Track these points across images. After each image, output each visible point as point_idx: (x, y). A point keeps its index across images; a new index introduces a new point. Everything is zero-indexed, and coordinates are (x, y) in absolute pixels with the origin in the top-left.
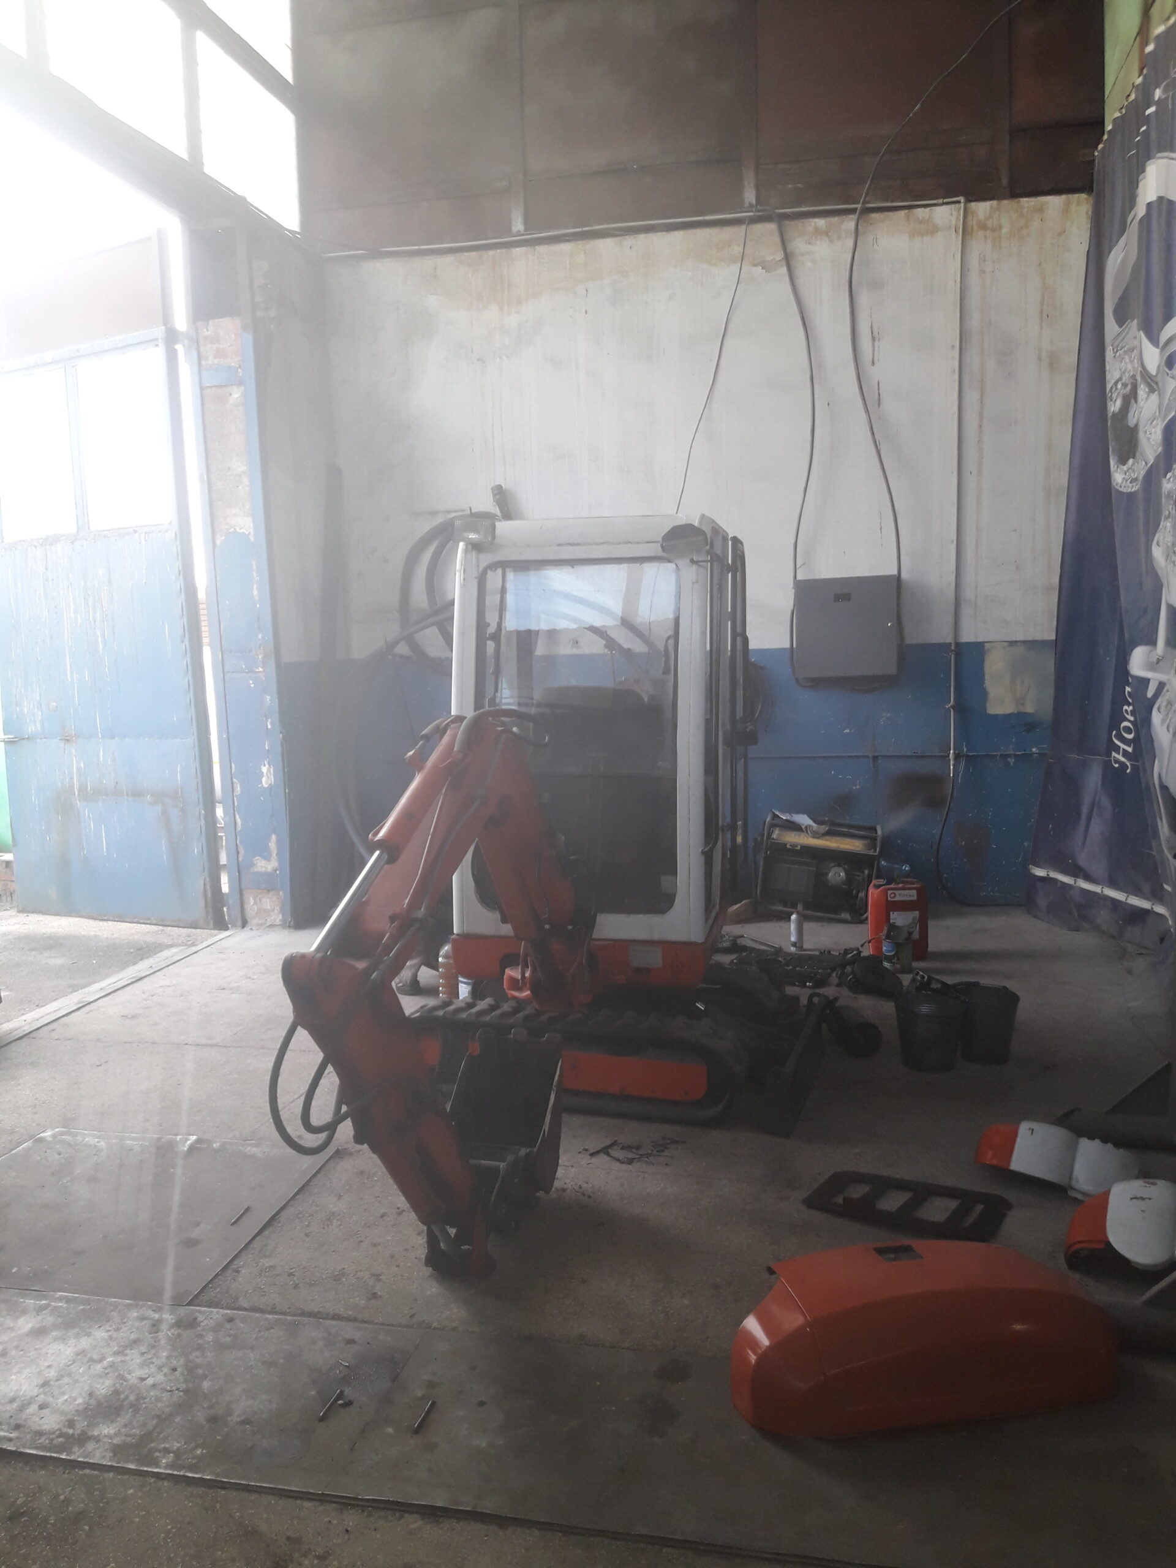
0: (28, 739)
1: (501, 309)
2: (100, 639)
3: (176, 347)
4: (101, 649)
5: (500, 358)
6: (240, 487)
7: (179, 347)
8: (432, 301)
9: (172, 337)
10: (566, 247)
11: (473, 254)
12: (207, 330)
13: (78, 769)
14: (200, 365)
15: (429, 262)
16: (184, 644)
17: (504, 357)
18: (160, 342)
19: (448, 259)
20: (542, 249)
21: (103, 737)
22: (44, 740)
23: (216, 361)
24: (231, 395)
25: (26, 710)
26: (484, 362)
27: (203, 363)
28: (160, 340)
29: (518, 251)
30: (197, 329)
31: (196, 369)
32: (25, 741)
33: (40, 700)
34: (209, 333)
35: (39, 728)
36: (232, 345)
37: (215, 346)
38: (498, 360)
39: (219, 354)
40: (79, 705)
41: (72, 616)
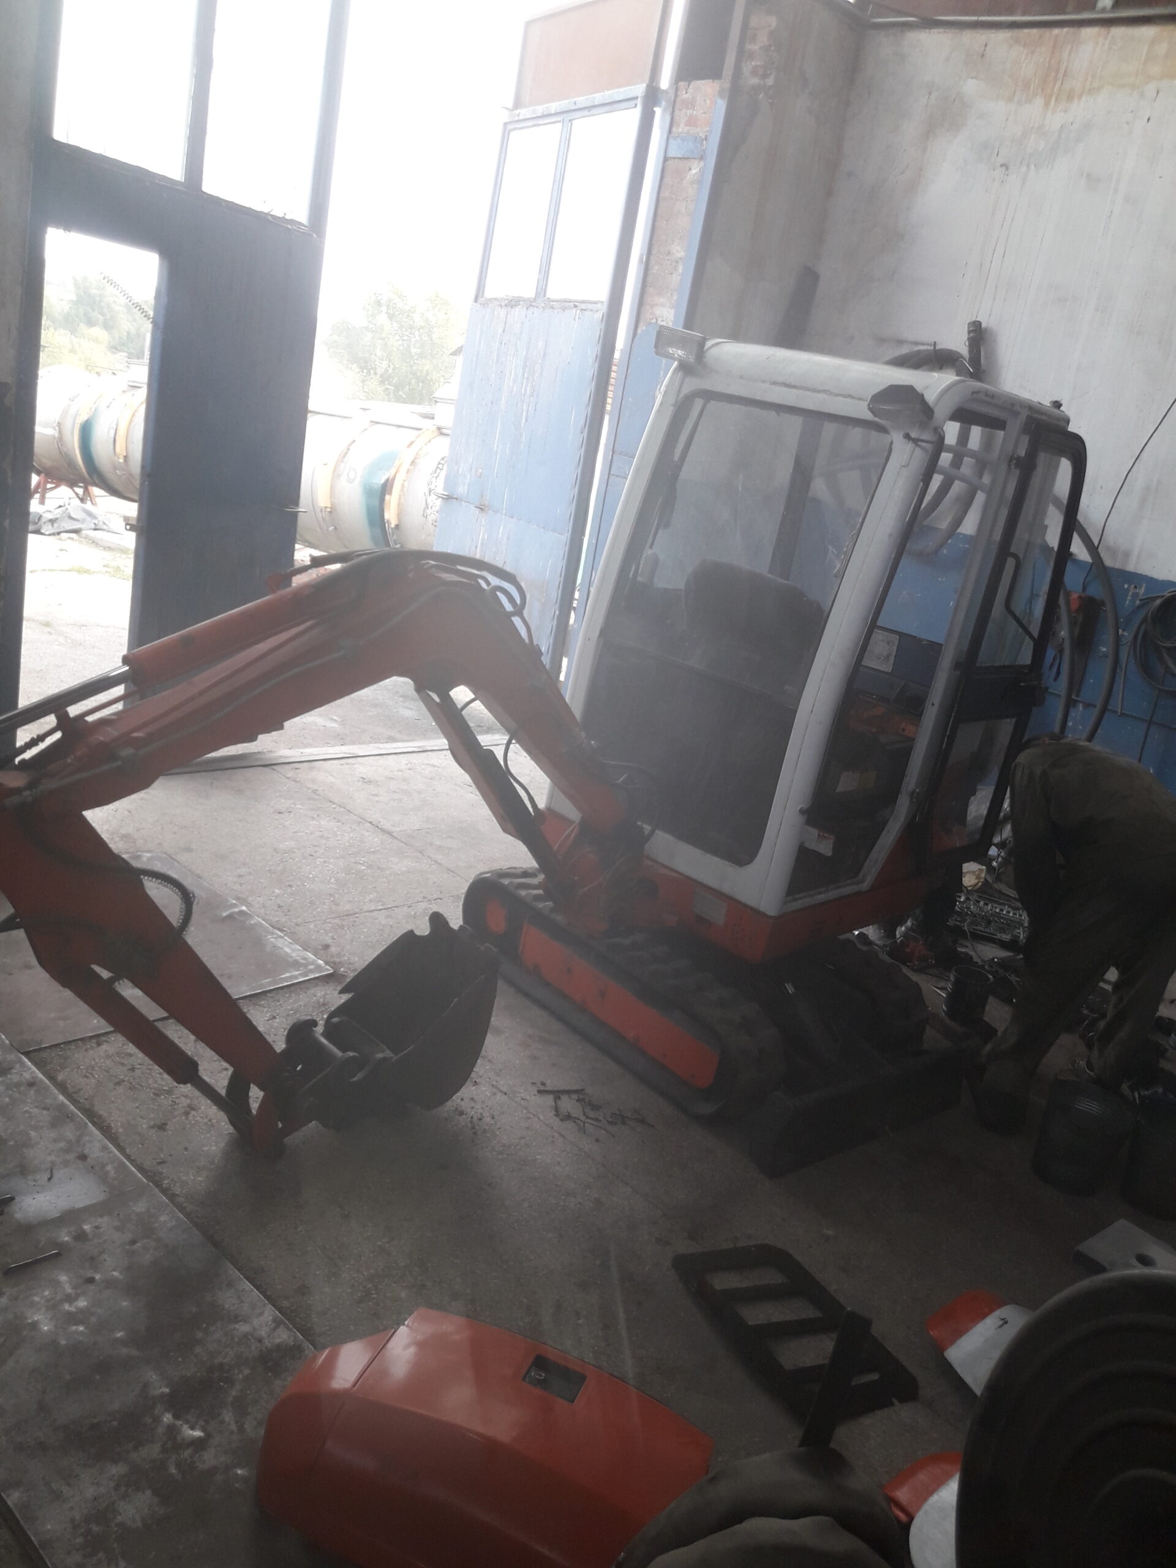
0: (456, 499)
1: (1047, 104)
2: (524, 413)
3: (655, 109)
4: (523, 424)
5: (1028, 166)
6: (674, 275)
7: (658, 111)
8: (971, 87)
9: (652, 96)
10: (1148, 32)
11: (1034, 31)
12: (686, 93)
13: (483, 540)
14: (670, 132)
15: (980, 37)
16: (582, 435)
17: (1033, 166)
18: (639, 102)
19: (1003, 35)
20: (1118, 31)
21: (506, 514)
22: (467, 504)
23: (686, 129)
24: (690, 169)
25: (461, 470)
26: (1007, 169)
27: (674, 129)
28: (639, 99)
29: (1088, 32)
30: (677, 90)
31: (665, 135)
32: (454, 500)
33: (472, 463)
34: (687, 96)
35: (466, 491)
36: (705, 113)
37: (689, 112)
38: (1024, 169)
39: (691, 122)
40: (496, 477)
41: (511, 385)
